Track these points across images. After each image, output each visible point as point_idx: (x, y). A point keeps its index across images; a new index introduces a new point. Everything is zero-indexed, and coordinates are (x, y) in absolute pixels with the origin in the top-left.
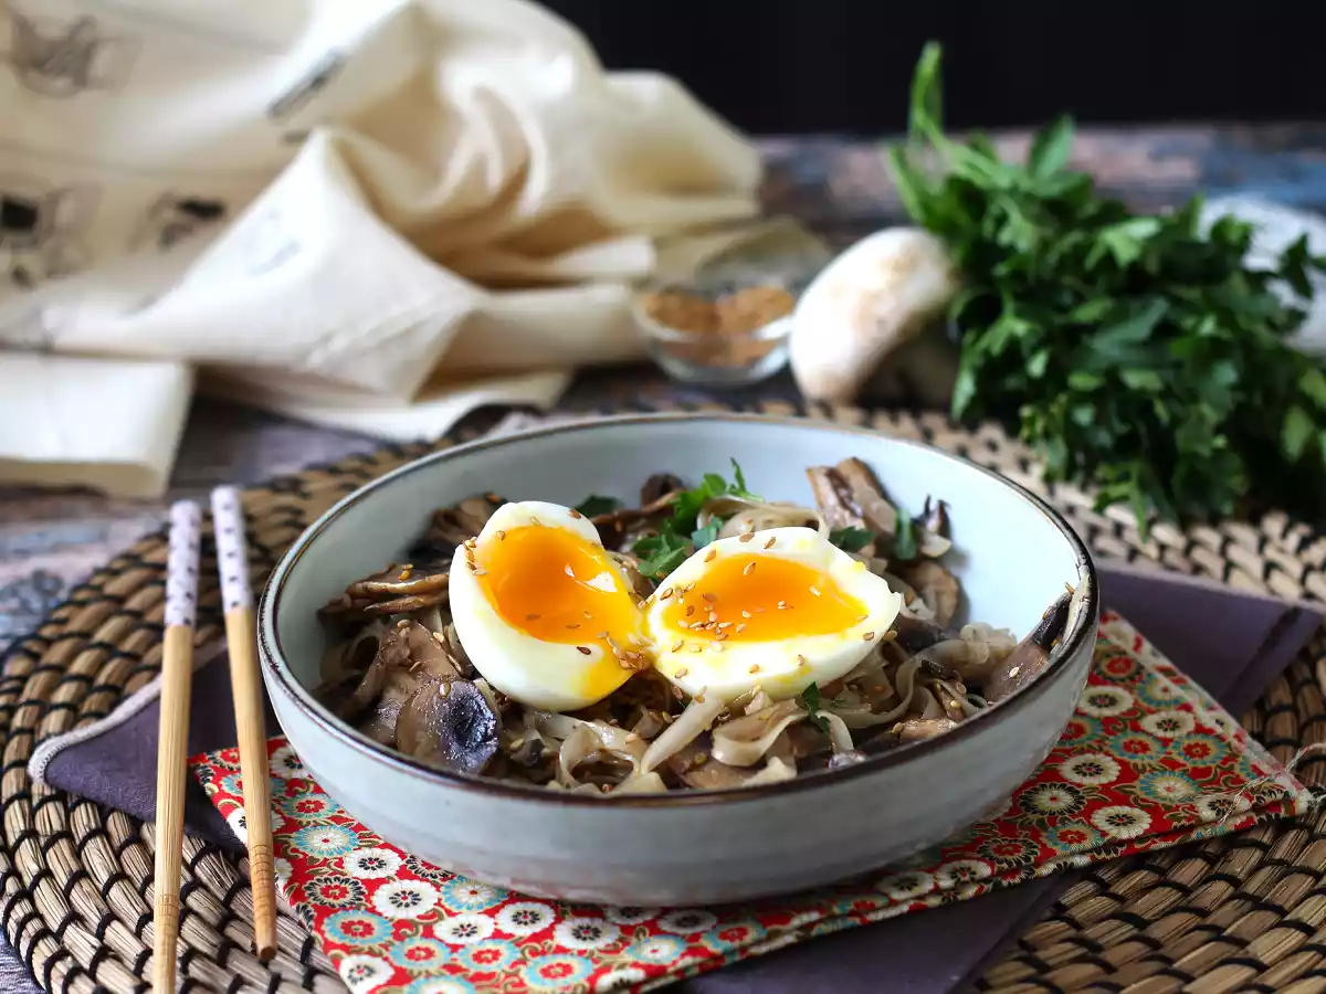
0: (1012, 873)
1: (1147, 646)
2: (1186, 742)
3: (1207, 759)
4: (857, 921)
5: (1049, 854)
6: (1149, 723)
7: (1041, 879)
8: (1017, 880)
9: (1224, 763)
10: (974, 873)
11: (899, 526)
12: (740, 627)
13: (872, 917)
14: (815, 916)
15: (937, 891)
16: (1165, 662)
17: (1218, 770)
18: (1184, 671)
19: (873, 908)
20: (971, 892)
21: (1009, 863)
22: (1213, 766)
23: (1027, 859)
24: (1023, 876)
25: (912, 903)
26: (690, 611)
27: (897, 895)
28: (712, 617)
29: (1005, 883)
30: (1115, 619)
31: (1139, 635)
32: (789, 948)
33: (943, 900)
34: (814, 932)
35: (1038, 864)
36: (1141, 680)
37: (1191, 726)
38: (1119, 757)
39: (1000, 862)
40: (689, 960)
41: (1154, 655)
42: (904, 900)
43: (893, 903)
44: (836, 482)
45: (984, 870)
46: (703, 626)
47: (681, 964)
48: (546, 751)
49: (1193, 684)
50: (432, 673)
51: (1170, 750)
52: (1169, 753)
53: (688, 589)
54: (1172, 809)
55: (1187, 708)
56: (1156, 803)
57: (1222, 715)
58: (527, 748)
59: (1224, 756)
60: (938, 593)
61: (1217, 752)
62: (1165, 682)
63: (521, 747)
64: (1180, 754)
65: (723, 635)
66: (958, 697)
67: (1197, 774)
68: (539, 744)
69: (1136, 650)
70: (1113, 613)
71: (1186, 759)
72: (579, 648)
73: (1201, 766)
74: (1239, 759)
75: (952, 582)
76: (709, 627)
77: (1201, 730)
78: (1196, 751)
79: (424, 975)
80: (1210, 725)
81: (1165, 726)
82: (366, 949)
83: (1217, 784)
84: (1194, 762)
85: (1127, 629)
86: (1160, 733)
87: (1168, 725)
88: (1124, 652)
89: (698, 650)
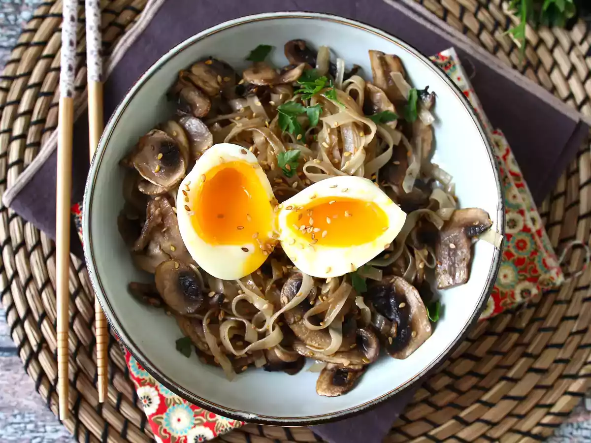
1: (511, 156)
2: (520, 237)
3: (525, 251)
9: (531, 256)
11: (411, 97)
12: (324, 233)
16: (516, 169)
17: (528, 261)
18: (525, 178)
22: (526, 256)
26: (300, 217)
28: (311, 222)
30: (500, 134)
31: (509, 147)
37: (520, 226)
41: (513, 162)
44: (383, 62)
46: (306, 228)
48: (226, 300)
49: (527, 188)
50: (173, 233)
51: (510, 244)
52: (509, 247)
53: (301, 209)
54: (504, 296)
55: (522, 213)
56: (498, 289)
57: (535, 214)
58: (217, 297)
59: (532, 250)
60: (423, 141)
61: (530, 247)
62: (515, 191)
63: (213, 297)
64: (513, 247)
65: (315, 239)
66: (424, 260)
67: (519, 262)
68: (222, 297)
69: (505, 157)
70: (499, 131)
71: (516, 252)
72: (243, 249)
73: (522, 256)
74: (538, 254)
75: (431, 132)
76: (310, 230)
77: (526, 229)
78: (521, 245)
79: (172, 403)
80: (530, 224)
81: (510, 224)
82: (148, 381)
83: (526, 271)
84: (519, 254)
85: (504, 142)
86: (508, 231)
87: (512, 224)
88: (500, 163)
89: (302, 247)
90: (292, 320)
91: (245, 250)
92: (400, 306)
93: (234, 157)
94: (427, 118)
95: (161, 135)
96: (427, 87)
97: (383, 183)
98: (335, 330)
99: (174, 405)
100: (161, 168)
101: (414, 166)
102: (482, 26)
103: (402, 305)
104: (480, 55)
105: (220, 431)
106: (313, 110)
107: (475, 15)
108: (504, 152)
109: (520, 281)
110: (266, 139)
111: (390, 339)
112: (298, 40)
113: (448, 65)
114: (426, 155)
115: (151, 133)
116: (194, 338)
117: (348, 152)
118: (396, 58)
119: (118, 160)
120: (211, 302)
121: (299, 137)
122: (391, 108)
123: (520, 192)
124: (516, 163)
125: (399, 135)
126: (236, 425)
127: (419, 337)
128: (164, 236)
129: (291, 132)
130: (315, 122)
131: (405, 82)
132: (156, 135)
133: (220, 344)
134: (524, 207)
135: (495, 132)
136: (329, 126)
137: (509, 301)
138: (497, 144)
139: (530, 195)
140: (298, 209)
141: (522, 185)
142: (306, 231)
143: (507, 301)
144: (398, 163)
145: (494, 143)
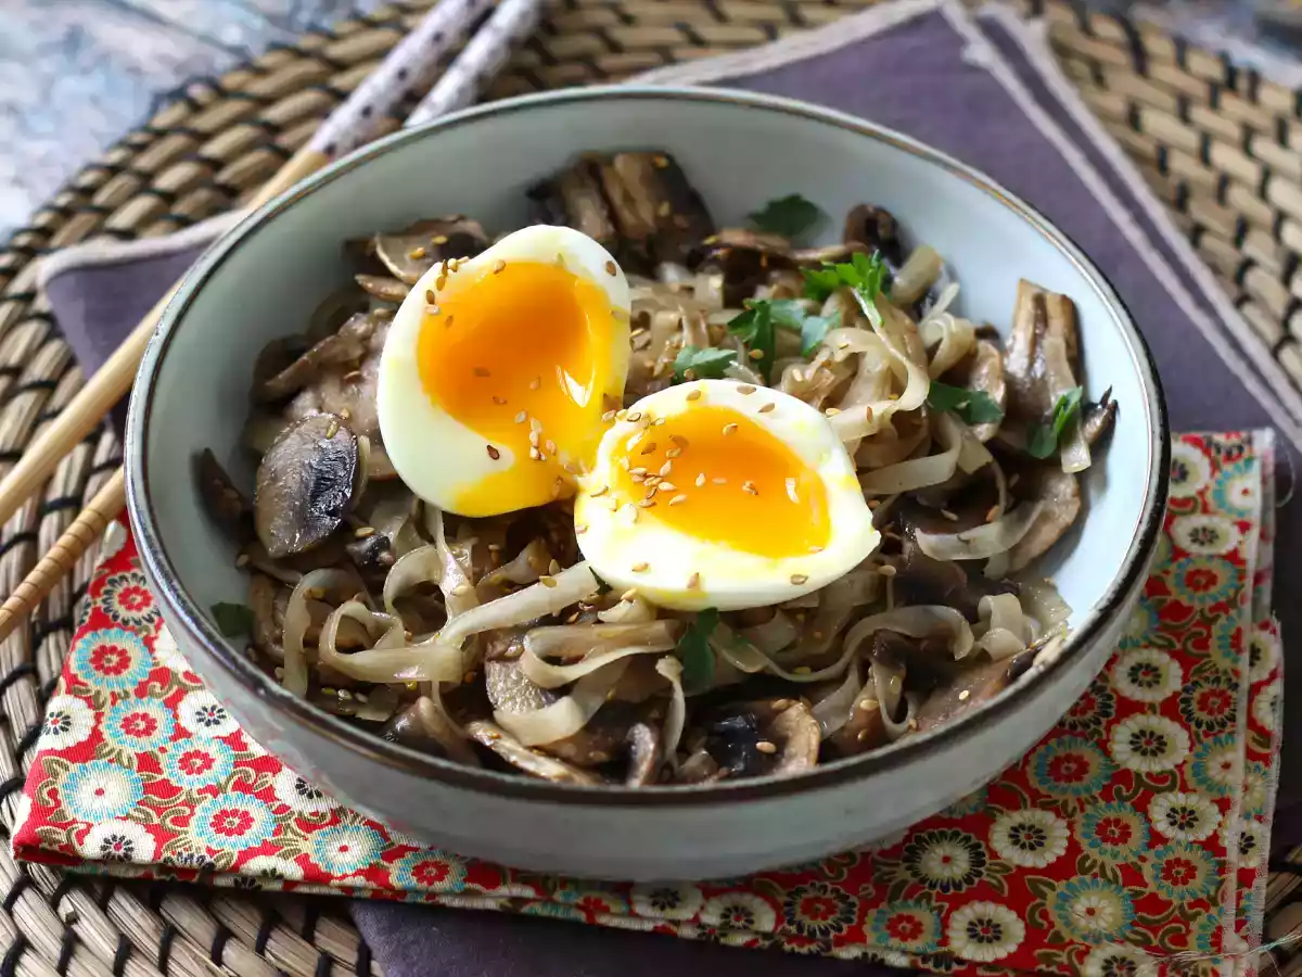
0: (800, 940)
1: (1276, 689)
2: (1185, 856)
3: (1180, 889)
4: (583, 917)
5: (857, 936)
6: (1161, 805)
7: (835, 960)
8: (804, 950)
9: (1191, 906)
10: (751, 922)
12: (678, 498)
13: (603, 920)
14: (529, 893)
15: (696, 922)
16: (1271, 720)
17: (1177, 912)
18: (1282, 752)
19: (606, 910)
20: (739, 940)
21: (800, 928)
22: (1176, 902)
23: (826, 935)
24: (814, 947)
25: (660, 924)
26: (650, 449)
27: (642, 908)
28: (666, 468)
29: (787, 947)
30: (1273, 633)
31: (1281, 669)
32: (488, 913)
33: (699, 935)
34: (525, 909)
35: (840, 942)
36: (1216, 735)
37: (1202, 833)
38: (1077, 837)
39: (791, 922)
40: (360, 881)
41: (1273, 704)
42: (647, 918)
43: (632, 914)
44: (1039, 310)
45: (766, 921)
46: (645, 476)
47: (348, 881)
48: (385, 555)
49: (1274, 770)
51: (1150, 854)
52: (1143, 859)
53: (658, 423)
54: (1059, 942)
55: (1224, 805)
56: (1052, 925)
57: (1263, 833)
58: (370, 542)
59: (1202, 895)
61: (1198, 885)
62: (1237, 756)
63: (364, 538)
64: (1155, 866)
65: (653, 501)
66: (880, 697)
67: (1148, 904)
68: (383, 544)
69: (1255, 689)
70: (1277, 625)
71: (1156, 877)
72: (489, 447)
73: (1163, 896)
74: (1213, 911)
76: (647, 482)
77: (1213, 845)
78: (1179, 871)
79: (113, 756)
80: (1230, 841)
81: (1178, 818)
82: (92, 693)
83: (1155, 931)
84: (1160, 887)
85: (1274, 652)
86: (1162, 825)
87: (1183, 817)
88: (1235, 687)
89: (614, 507)
91: (493, 453)
92: (759, 745)
94: (1077, 457)
96: (1107, 395)
98: (582, 704)
99: (111, 761)
100: (423, 255)
101: (989, 538)
103: (765, 746)
105: (173, 854)
106: (819, 323)
108: (1263, 676)
109: (1125, 940)
112: (881, 211)
113: (1235, 452)
114: (1037, 548)
116: (261, 614)
117: (843, 409)
118: (1065, 300)
120: (354, 548)
121: (757, 353)
122: (998, 395)
123: (1247, 768)
124: (1280, 707)
125: (985, 457)
126: (217, 860)
128: (343, 390)
129: (746, 337)
130: (809, 347)
131: (1066, 370)
133: (311, 643)
134: (1237, 795)
135: (1265, 626)
137: (1064, 959)
138: (1255, 654)
139: (1275, 787)
140: (653, 424)
141: (1266, 759)
142: (641, 479)
143: (1059, 956)
144: (953, 517)
145: (1245, 643)
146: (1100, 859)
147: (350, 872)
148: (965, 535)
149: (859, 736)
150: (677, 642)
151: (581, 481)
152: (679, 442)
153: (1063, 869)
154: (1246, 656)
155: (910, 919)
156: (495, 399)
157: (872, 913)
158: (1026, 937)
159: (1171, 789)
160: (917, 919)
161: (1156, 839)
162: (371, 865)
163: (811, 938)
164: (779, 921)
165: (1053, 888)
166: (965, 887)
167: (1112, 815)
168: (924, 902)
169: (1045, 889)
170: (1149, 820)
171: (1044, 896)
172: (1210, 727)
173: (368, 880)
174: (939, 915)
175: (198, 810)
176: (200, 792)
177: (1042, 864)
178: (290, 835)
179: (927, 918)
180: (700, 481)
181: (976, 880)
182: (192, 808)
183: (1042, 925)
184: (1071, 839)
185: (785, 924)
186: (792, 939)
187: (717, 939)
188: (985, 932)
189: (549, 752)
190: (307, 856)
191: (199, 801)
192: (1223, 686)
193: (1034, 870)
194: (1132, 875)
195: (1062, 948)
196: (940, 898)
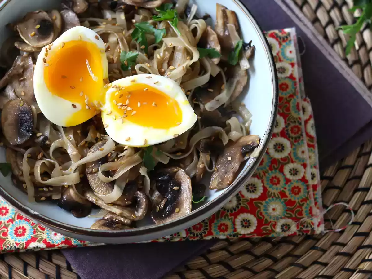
0: (194, 237)
1: (312, 122)
2: (296, 184)
3: (297, 196)
5: (210, 233)
6: (287, 169)
7: (205, 240)
8: (196, 239)
9: (301, 201)
10: (179, 235)
11: (238, 46)
12: (134, 112)
15: (163, 238)
16: (313, 133)
17: (298, 204)
18: (318, 142)
20: (177, 240)
21: (194, 235)
22: (297, 201)
23: (201, 235)
24: (198, 238)
25: (153, 240)
26: (121, 96)
28: (127, 102)
29: (190, 239)
30: (308, 102)
31: (312, 115)
33: (165, 241)
35: (205, 236)
36: (298, 141)
37: (300, 176)
38: (266, 185)
39: (191, 233)
40: (63, 245)
41: (312, 127)
44: (224, 15)
45: (184, 235)
46: (122, 106)
47: (60, 246)
48: (47, 142)
49: (316, 150)
50: (27, 83)
51: (287, 186)
52: (285, 188)
53: (123, 89)
54: (267, 223)
55: (305, 166)
56: (264, 217)
57: (317, 172)
58: (42, 138)
59: (304, 197)
60: (238, 82)
61: (302, 194)
62: (305, 148)
63: (40, 136)
64: (289, 190)
65: (126, 115)
66: (205, 162)
67: (289, 203)
68: (46, 138)
69: (306, 122)
70: (309, 100)
71: (290, 194)
72: (73, 105)
73: (293, 199)
74: (308, 202)
75: (246, 78)
76: (124, 108)
77: (304, 180)
78: (296, 191)
80: (308, 177)
81: (292, 172)
83: (293, 212)
84: (291, 197)
85: (309, 109)
86: (288, 176)
87: (294, 172)
88: (300, 124)
89: (115, 118)
90: (90, 170)
91: (74, 106)
93: (89, 39)
94: (245, 64)
95: (44, 15)
96: (251, 42)
97: (194, 100)
98: (119, 186)
100: (35, 35)
101: (224, 97)
102: (331, 22)
103: (175, 188)
104: (318, 40)
105: (6, 247)
106: (159, 32)
107: (328, 12)
108: (308, 117)
109: (286, 217)
110: (118, 40)
111: (158, 208)
113: (285, 39)
114: (237, 94)
115: (37, 11)
116: (14, 165)
117: (174, 66)
118: (233, 13)
119: (7, 23)
120: (37, 141)
121: (143, 47)
122: (218, 48)
123: (309, 150)
124: (314, 127)
125: (218, 70)
126: (20, 246)
127: (180, 214)
128: (20, 84)
129: (139, 41)
130: (158, 41)
131: (236, 34)
132: (40, 13)
133: (32, 174)
134: (308, 162)
135: (305, 100)
136: (166, 45)
137: (269, 228)
138: (304, 110)
139: (317, 155)
140: (121, 89)
141: (313, 146)
142: (121, 107)
143: (268, 227)
144: (212, 90)
145: (301, 108)
146: (273, 191)
147: (59, 243)
148: (217, 98)
149: (201, 176)
150: (143, 159)
151: (102, 109)
152: (130, 93)
153: (263, 197)
154: (301, 112)
155: (224, 224)
156: (71, 87)
157: (213, 224)
158: (258, 223)
159: (288, 163)
160: (226, 224)
161: (288, 181)
162: (65, 239)
163: (197, 236)
164: (187, 234)
165: (262, 204)
166: (237, 209)
167: (274, 175)
168: (227, 217)
169: (259, 205)
170: (284, 175)
171: (259, 207)
172: (296, 139)
173: (66, 244)
174: (232, 221)
175: (9, 229)
176: (8, 222)
177: (257, 197)
178: (39, 233)
179: (229, 223)
180: (139, 105)
181: (240, 206)
182: (7, 228)
183: (261, 218)
184: (264, 186)
185: (189, 234)
186: (191, 237)
187: (170, 241)
188: (246, 224)
189: (113, 204)
190: (46, 240)
191: (8, 225)
192: (297, 124)
193: (255, 199)
194: (283, 194)
195: (268, 225)
196: (231, 215)
